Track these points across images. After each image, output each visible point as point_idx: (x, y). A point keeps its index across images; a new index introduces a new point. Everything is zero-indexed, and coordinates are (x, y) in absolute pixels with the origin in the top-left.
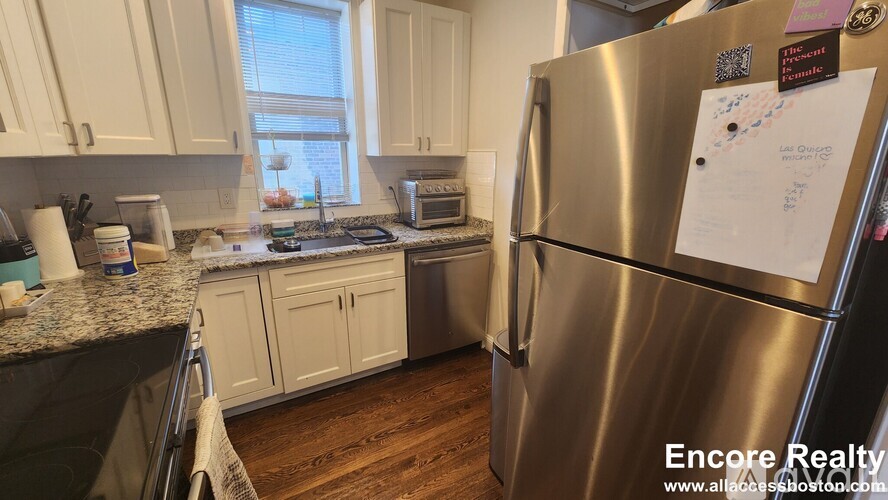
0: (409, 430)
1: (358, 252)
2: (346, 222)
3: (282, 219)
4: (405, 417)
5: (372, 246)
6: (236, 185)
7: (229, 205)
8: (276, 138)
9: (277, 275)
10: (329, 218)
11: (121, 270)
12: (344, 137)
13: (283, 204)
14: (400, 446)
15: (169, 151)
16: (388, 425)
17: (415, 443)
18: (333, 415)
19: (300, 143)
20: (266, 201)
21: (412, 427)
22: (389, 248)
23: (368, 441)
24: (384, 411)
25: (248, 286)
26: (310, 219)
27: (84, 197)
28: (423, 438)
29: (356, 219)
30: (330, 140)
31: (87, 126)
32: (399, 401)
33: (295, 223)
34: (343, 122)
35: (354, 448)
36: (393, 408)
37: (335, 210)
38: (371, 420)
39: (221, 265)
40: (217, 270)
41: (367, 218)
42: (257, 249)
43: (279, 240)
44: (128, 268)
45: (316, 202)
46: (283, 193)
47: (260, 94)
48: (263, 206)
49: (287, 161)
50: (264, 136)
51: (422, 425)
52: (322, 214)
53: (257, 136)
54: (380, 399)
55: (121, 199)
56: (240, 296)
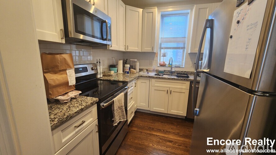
0: (176, 134)
1: (175, 79)
2: (179, 72)
3: (162, 69)
4: (177, 131)
5: (179, 78)
6: (153, 60)
7: (151, 64)
8: (165, 49)
9: (153, 80)
10: (173, 70)
11: (127, 73)
12: (184, 48)
13: (163, 65)
14: (171, 137)
15: (140, 51)
16: (171, 130)
17: (176, 138)
18: (159, 121)
19: (172, 50)
20: (159, 64)
21: (178, 134)
22: (184, 80)
23: (164, 131)
24: (173, 127)
25: (147, 81)
26: (169, 70)
27: (127, 59)
28: (179, 139)
29: (182, 72)
30: (179, 49)
31: (128, 46)
32: (178, 127)
33: (164, 70)
34: (184, 44)
35: (159, 130)
36: (175, 127)
37: (176, 68)
38: (168, 127)
39: (143, 75)
40: (142, 76)
41: (185, 72)
42: (152, 74)
43: (159, 73)
44: (128, 73)
45: (171, 65)
46: (164, 63)
47: (164, 38)
48: (159, 65)
49: (166, 55)
50: (162, 48)
51: (181, 135)
52: (171, 69)
53: (161, 48)
54: (173, 124)
55: (131, 60)
56: (145, 83)
